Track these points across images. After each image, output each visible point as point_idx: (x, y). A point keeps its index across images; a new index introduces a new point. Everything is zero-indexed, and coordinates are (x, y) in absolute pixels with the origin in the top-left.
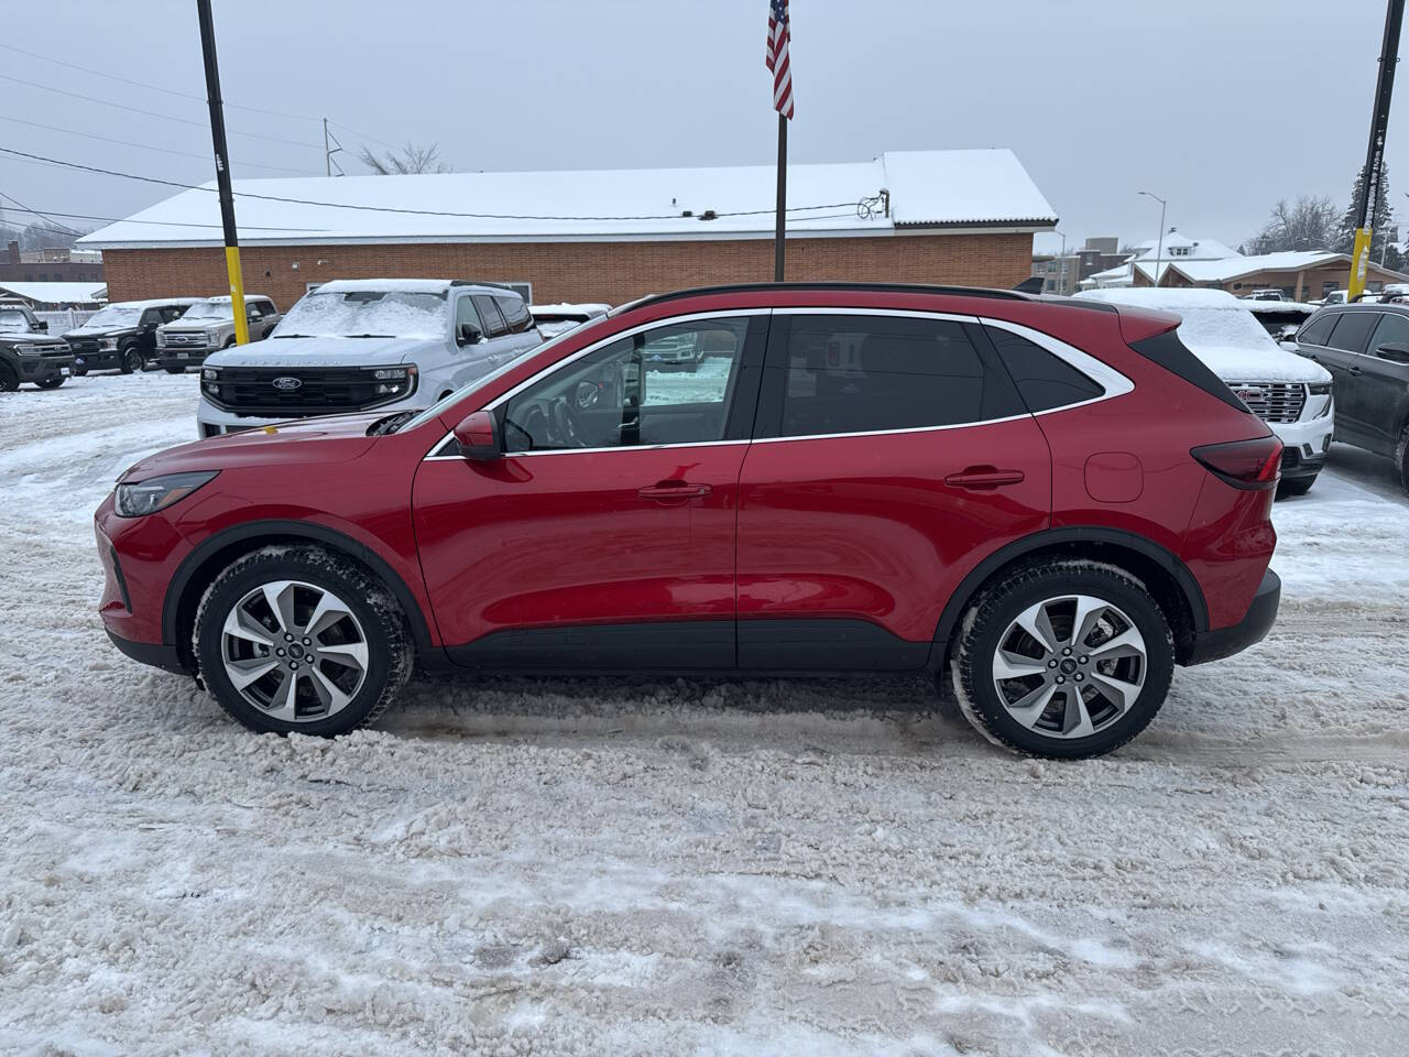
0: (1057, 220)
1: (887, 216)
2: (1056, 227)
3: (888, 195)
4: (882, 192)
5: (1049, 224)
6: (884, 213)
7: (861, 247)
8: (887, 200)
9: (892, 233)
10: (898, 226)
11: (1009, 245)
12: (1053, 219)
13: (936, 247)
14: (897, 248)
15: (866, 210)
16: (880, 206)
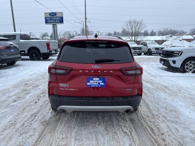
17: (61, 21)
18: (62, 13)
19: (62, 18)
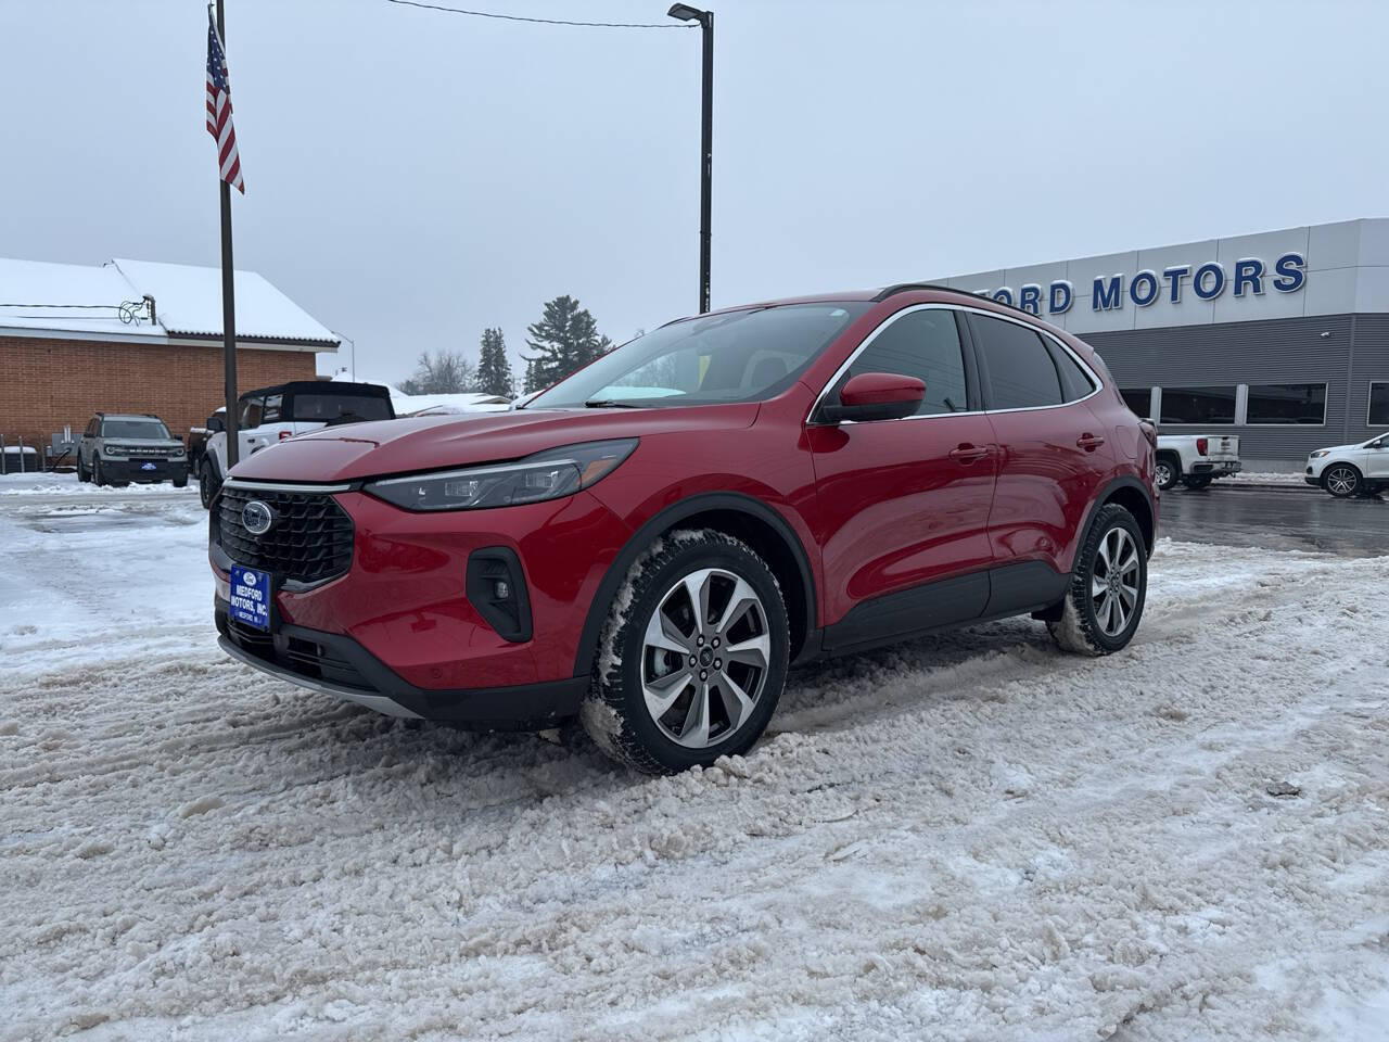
0: (339, 343)
1: (154, 323)
2: (339, 349)
3: (153, 302)
4: (146, 298)
5: (332, 345)
6: (150, 320)
7: (126, 353)
8: (153, 307)
9: (165, 342)
10: (171, 334)
11: (292, 363)
12: (335, 341)
13: (215, 360)
14: (169, 357)
15: (128, 315)
16: (144, 312)
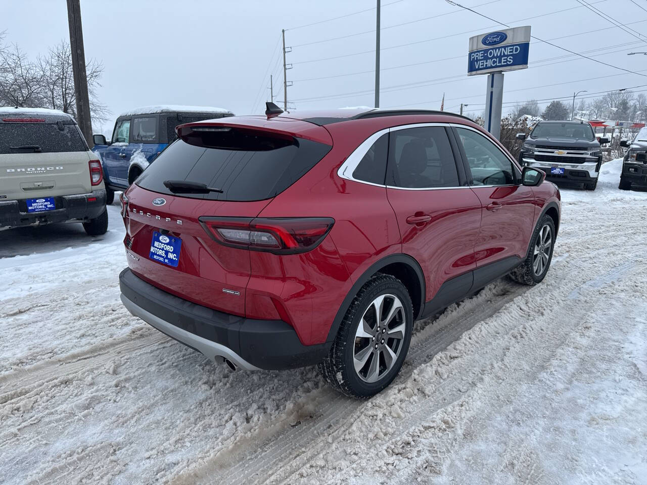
17: (521, 57)
18: (528, 29)
19: (525, 47)
